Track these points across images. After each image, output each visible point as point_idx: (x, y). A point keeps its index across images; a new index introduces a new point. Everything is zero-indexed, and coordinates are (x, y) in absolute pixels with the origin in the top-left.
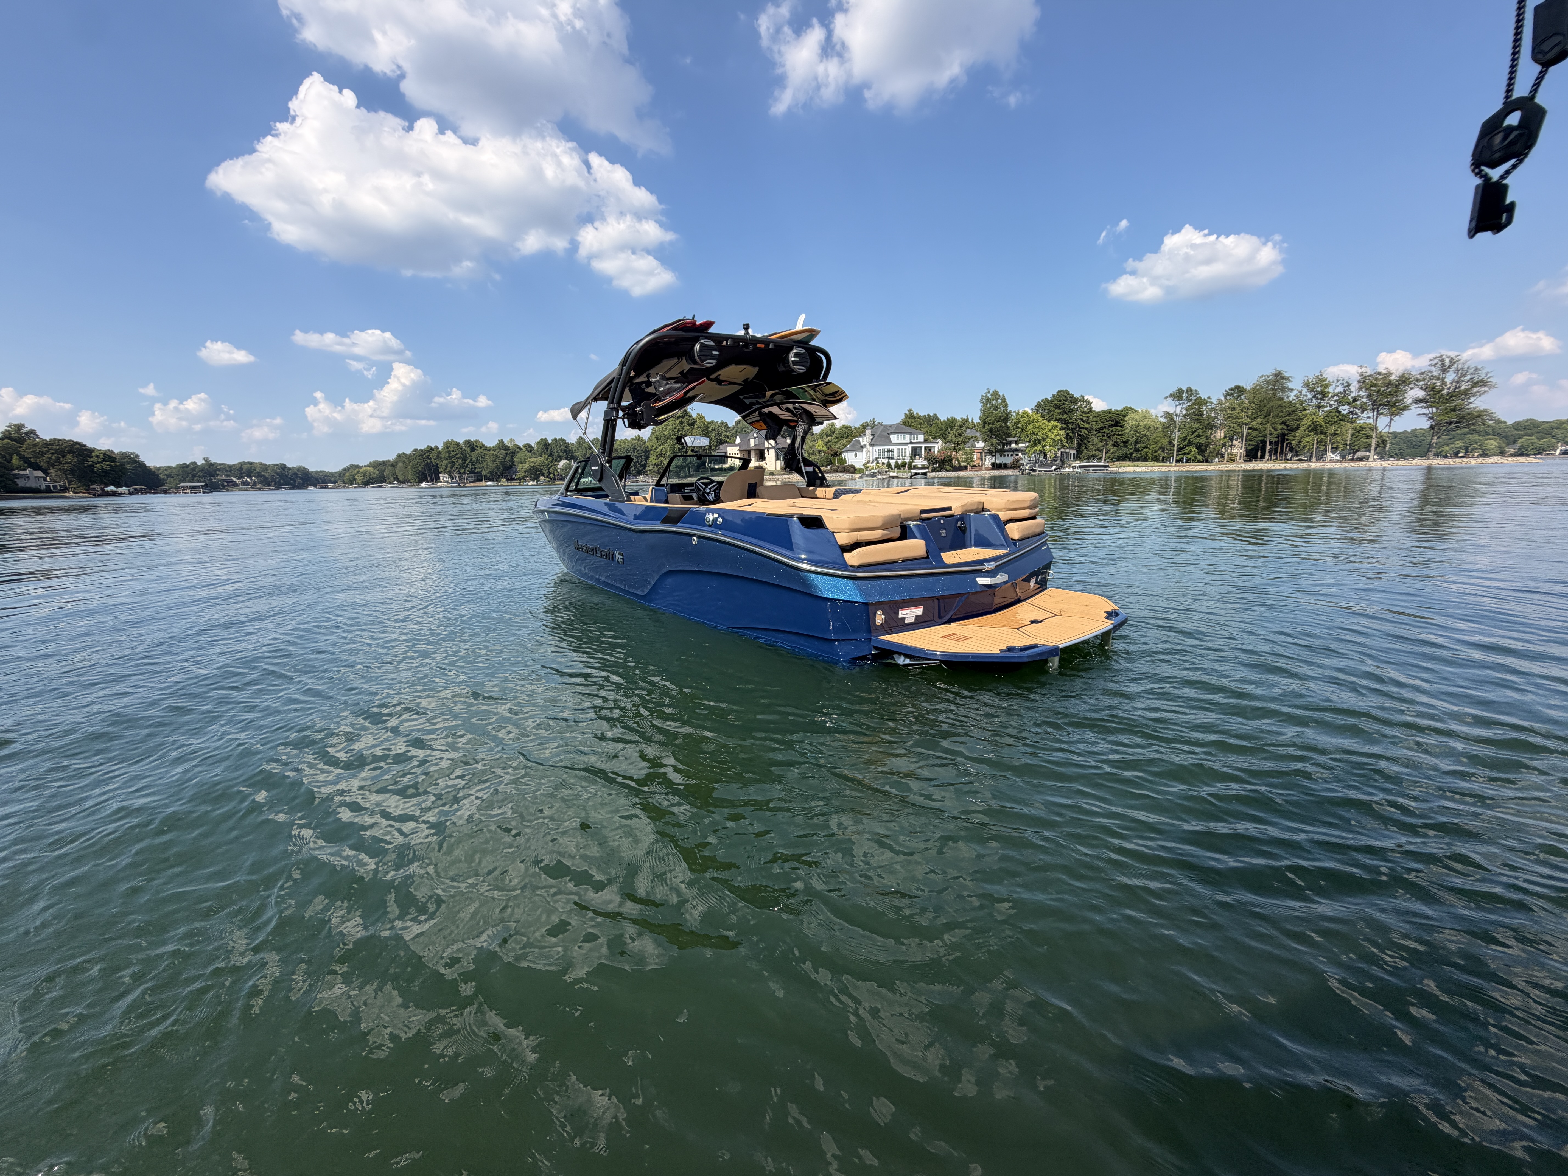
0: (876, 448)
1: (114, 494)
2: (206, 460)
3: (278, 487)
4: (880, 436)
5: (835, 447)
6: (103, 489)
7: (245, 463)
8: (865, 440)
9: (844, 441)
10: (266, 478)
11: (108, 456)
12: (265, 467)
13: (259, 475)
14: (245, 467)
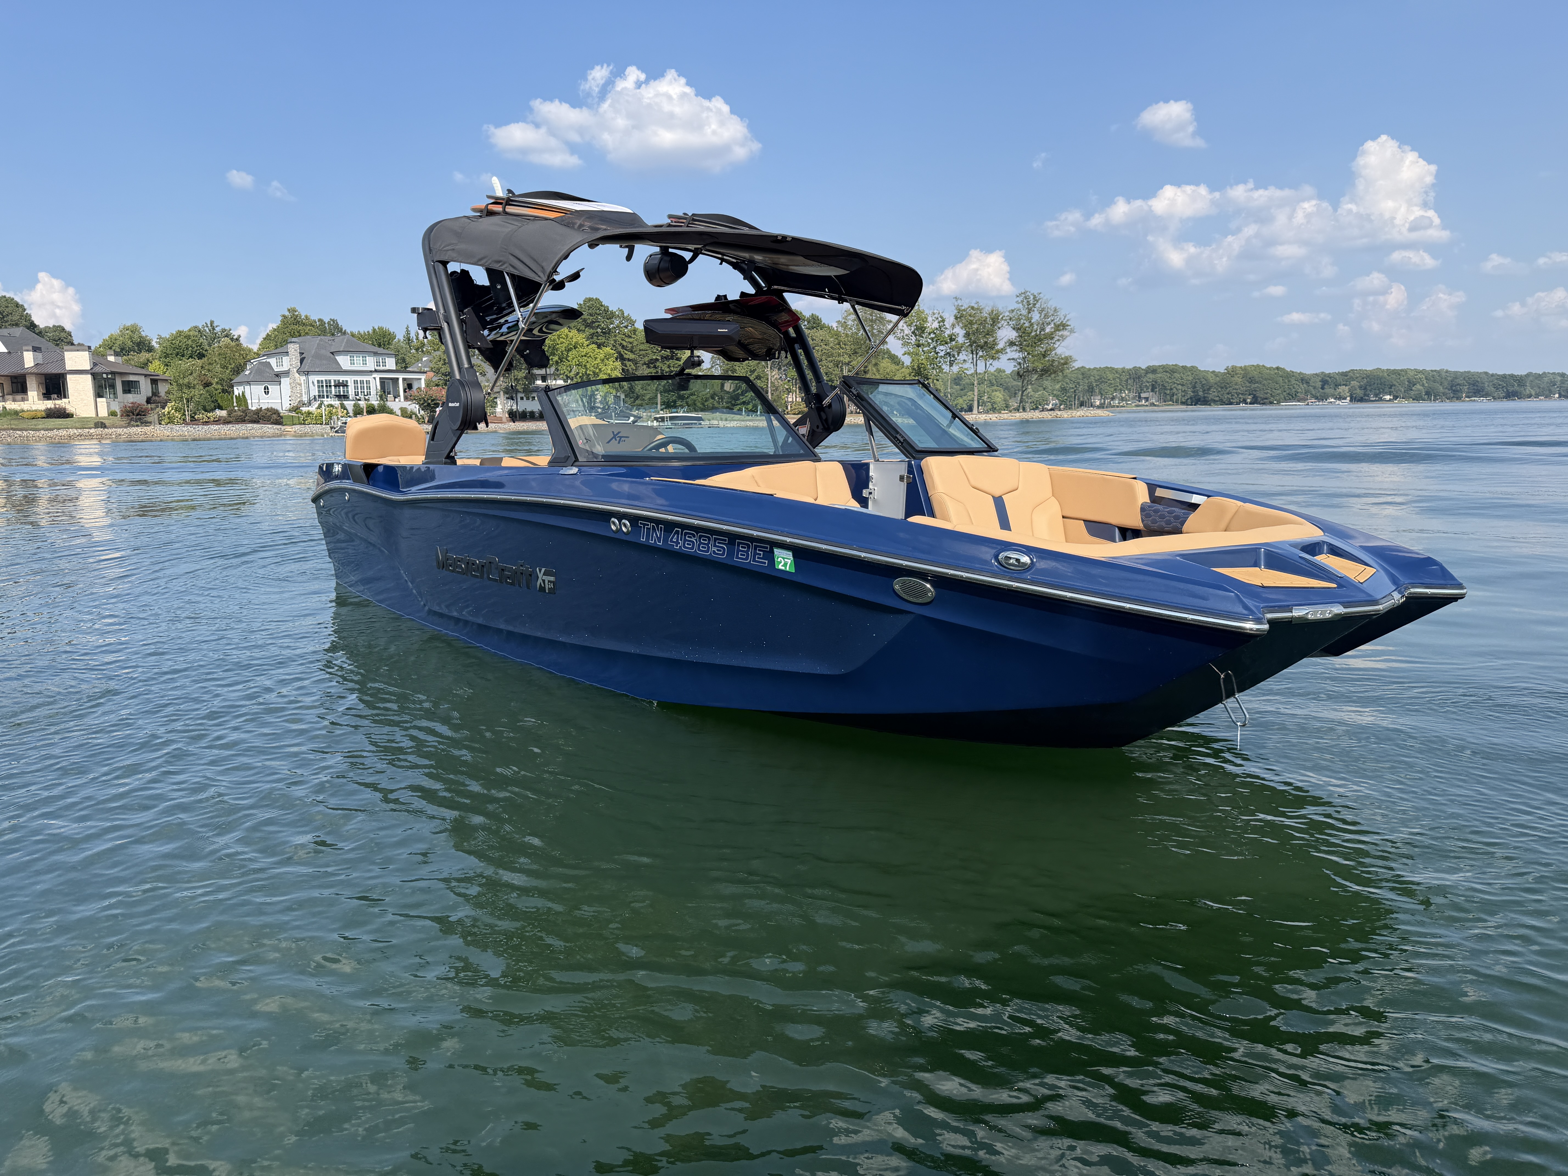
0: (314, 378)
4: (317, 356)
8: (283, 363)
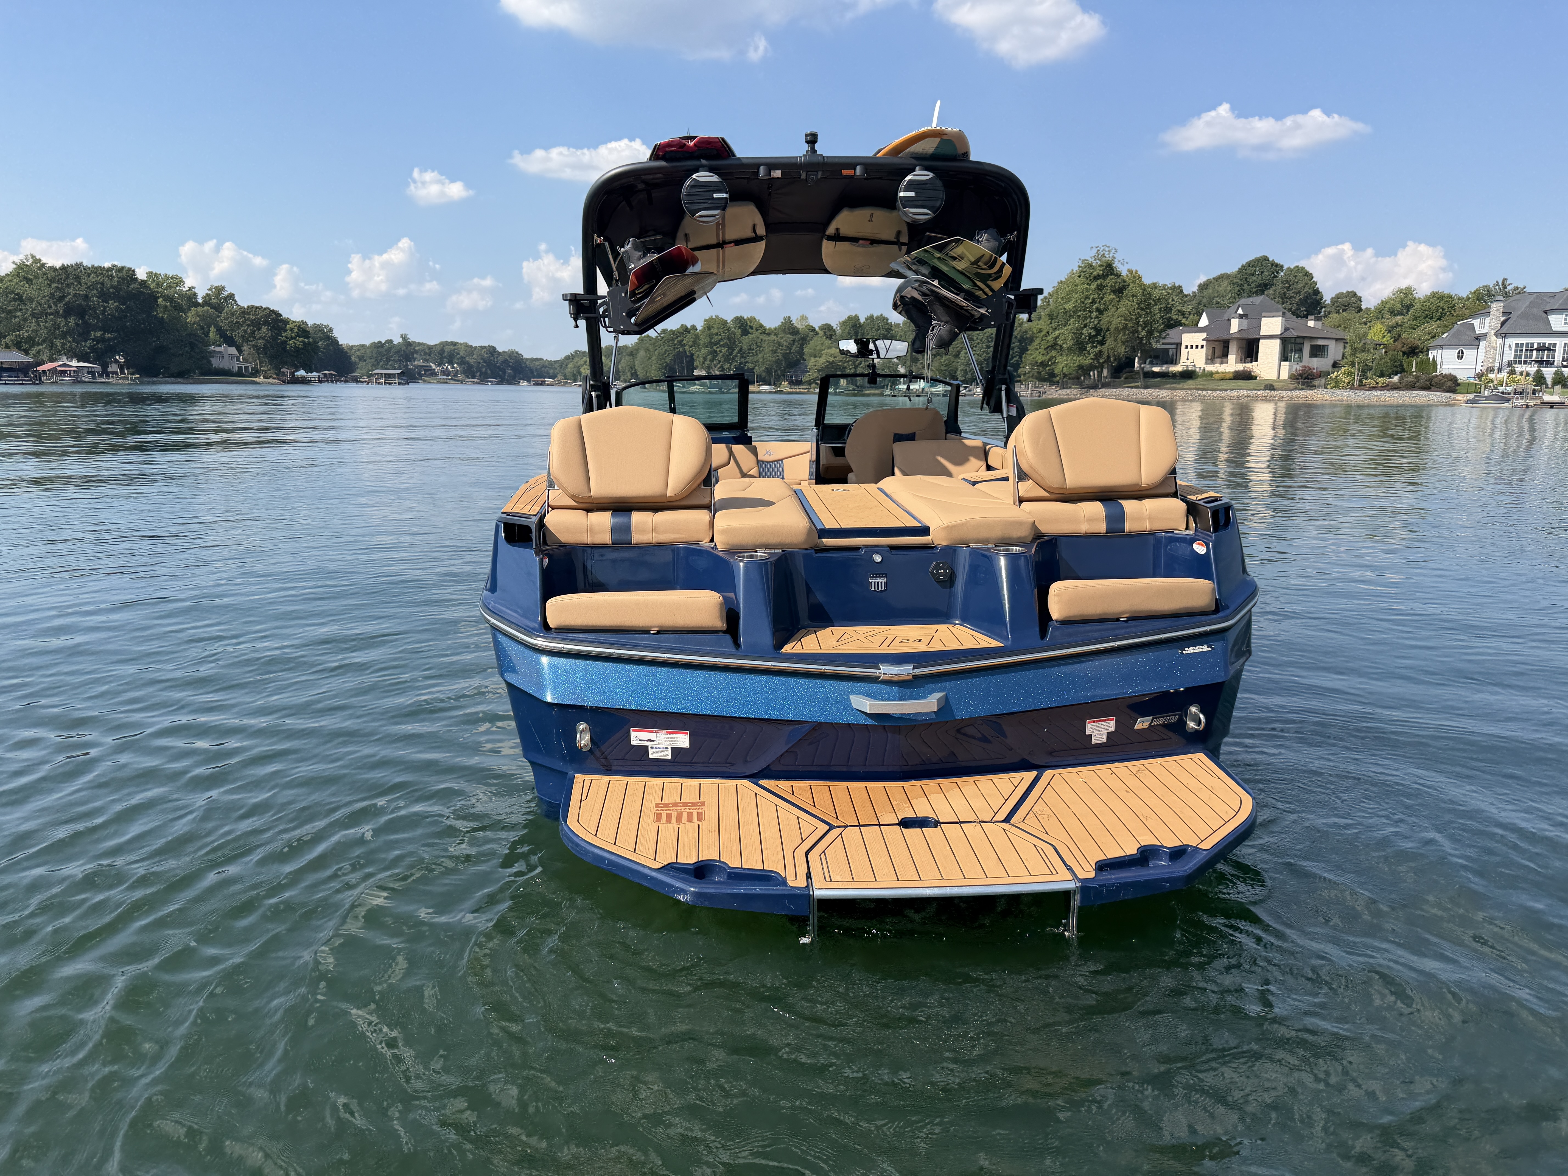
0: (1512, 341)
1: (304, 381)
2: (404, 337)
3: (483, 380)
4: (1525, 315)
5: (1414, 337)
6: (293, 374)
7: (446, 343)
8: (1485, 325)
9: (1433, 326)
10: (470, 366)
11: (302, 330)
12: (470, 349)
13: (462, 362)
14: (447, 349)
